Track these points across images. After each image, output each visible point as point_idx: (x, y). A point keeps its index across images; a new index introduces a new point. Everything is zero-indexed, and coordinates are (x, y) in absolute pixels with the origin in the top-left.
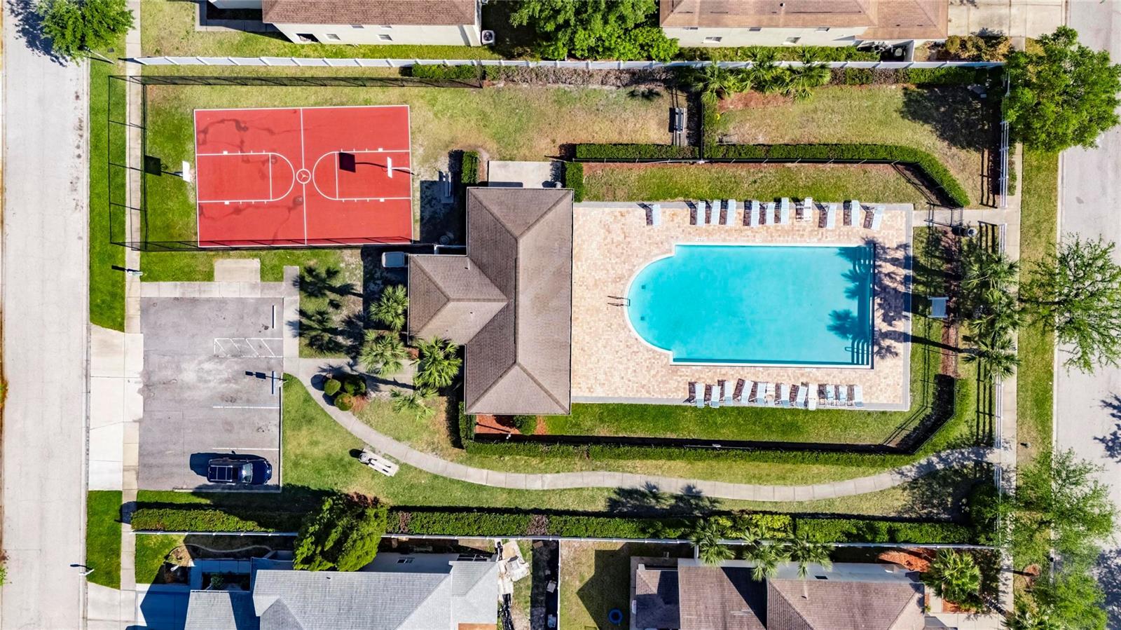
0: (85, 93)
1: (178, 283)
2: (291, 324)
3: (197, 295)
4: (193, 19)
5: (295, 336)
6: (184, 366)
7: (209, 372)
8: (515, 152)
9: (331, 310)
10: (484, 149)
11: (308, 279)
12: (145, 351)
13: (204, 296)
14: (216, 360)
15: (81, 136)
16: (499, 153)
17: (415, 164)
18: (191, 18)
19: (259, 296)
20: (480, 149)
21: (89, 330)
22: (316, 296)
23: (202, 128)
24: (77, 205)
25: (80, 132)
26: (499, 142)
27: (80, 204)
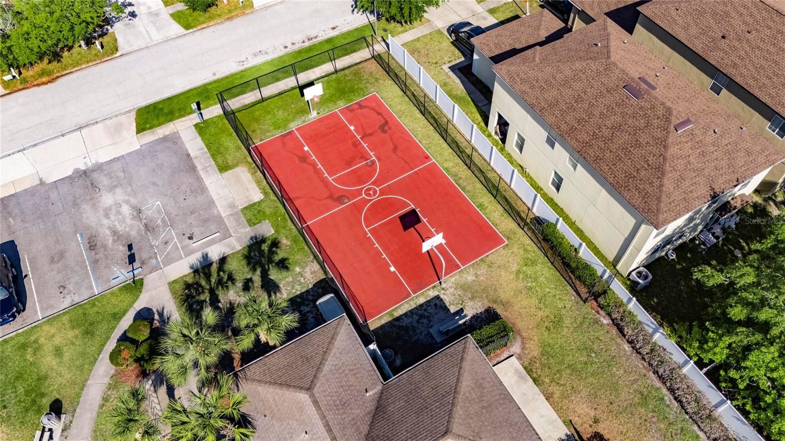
0: (340, 31)
1: (206, 149)
2: (205, 257)
3: (199, 168)
4: (450, 62)
5: (191, 268)
6: (118, 191)
7: (119, 213)
8: (547, 380)
9: (240, 285)
10: (523, 343)
11: (265, 247)
12: (123, 156)
13: (202, 174)
14: (135, 214)
15: (304, 42)
16: (532, 361)
17: (453, 280)
18: (449, 60)
19: (223, 215)
20: (519, 339)
21: (129, 111)
22: (249, 264)
23: (362, 103)
24: (243, 62)
25: (306, 40)
26: (543, 355)
27: (245, 63)
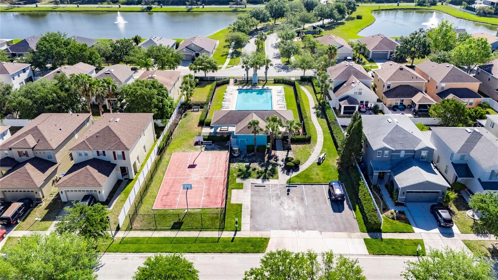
2: (263, 182)
3: (249, 210)
5: (269, 180)
7: (289, 207)
9: (256, 170)
11: (242, 176)
14: (283, 204)
22: (251, 174)
